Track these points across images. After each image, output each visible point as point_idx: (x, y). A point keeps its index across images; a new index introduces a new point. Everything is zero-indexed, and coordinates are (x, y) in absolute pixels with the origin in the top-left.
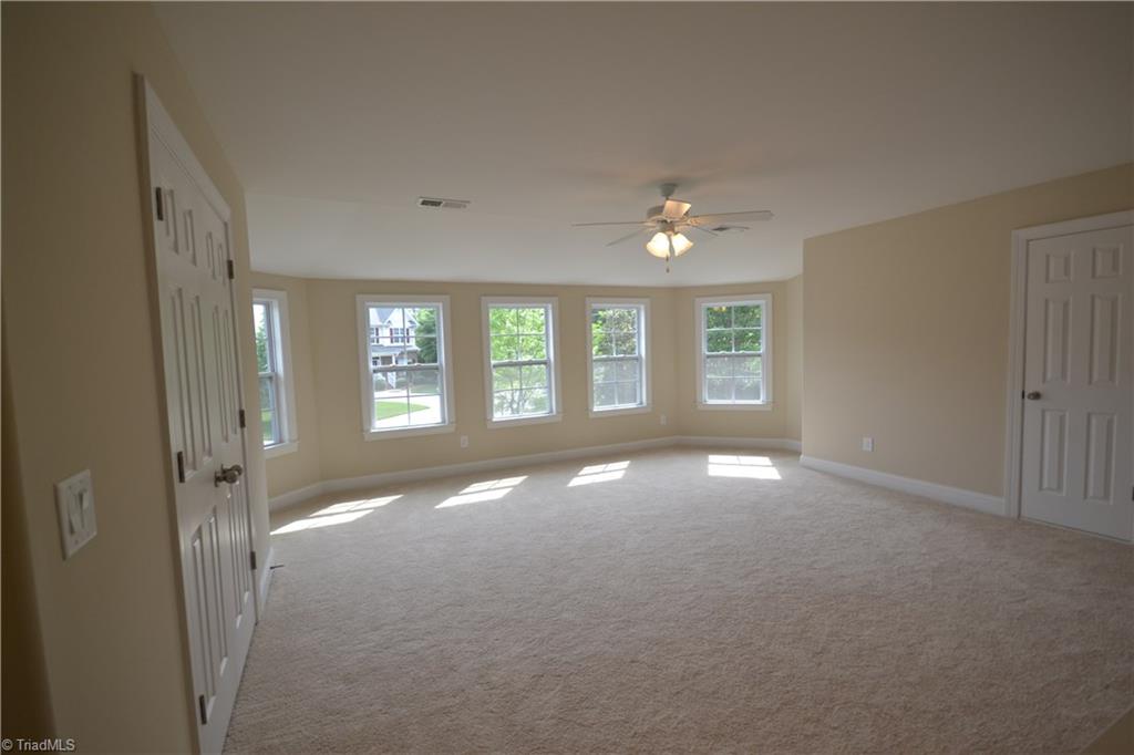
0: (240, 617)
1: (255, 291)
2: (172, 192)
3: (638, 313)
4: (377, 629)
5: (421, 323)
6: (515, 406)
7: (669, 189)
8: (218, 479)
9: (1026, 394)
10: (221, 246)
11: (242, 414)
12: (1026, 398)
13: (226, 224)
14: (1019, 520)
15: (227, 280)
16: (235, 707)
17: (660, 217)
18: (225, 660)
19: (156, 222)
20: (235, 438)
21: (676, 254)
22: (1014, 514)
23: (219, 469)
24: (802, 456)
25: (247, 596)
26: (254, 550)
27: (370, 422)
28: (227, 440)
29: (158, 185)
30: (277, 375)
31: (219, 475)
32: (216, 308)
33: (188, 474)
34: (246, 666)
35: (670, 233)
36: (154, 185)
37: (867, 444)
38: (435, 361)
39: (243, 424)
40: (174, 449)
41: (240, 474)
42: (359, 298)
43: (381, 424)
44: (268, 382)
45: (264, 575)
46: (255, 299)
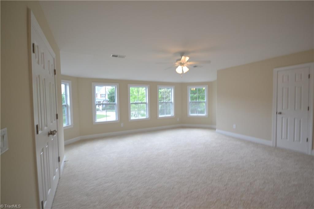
0: (55, 177)
1: (62, 80)
2: (38, 46)
3: (172, 90)
4: (96, 180)
5: (110, 92)
6: (136, 116)
7: (182, 54)
8: (49, 134)
9: (278, 113)
10: (52, 65)
11: (57, 115)
12: (278, 114)
13: (54, 59)
14: (276, 147)
15: (54, 75)
16: (52, 204)
17: (180, 62)
18: (50, 190)
19: (32, 54)
20: (55, 122)
21: (184, 72)
22: (275, 145)
23: (49, 131)
24: (216, 130)
25: (57, 170)
26: (60, 156)
27: (95, 119)
28: (52, 122)
29: (33, 43)
30: (68, 105)
31: (50, 133)
32: (50, 83)
33: (40, 132)
34: (56, 192)
35: (183, 66)
36: (32, 42)
37: (234, 126)
38: (114, 102)
39: (57, 118)
40: (36, 124)
41: (56, 132)
42: (92, 83)
43: (98, 120)
44: (65, 107)
45: (62, 164)
46: (62, 83)
